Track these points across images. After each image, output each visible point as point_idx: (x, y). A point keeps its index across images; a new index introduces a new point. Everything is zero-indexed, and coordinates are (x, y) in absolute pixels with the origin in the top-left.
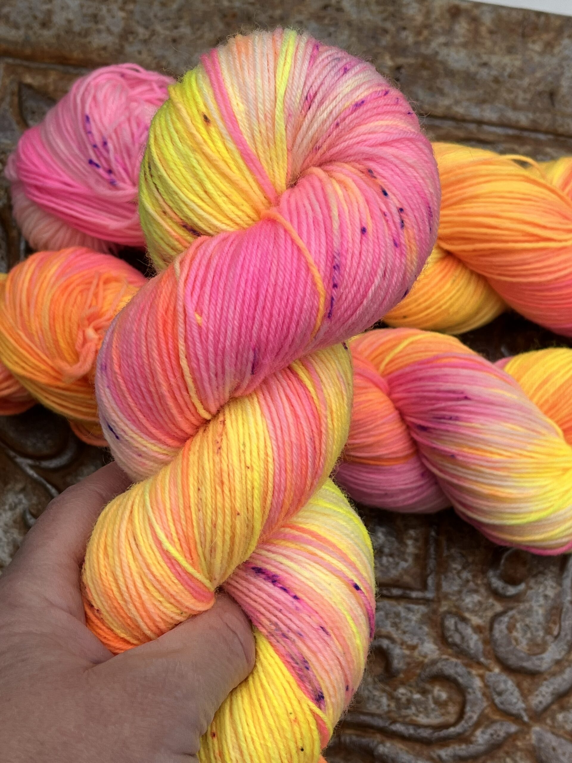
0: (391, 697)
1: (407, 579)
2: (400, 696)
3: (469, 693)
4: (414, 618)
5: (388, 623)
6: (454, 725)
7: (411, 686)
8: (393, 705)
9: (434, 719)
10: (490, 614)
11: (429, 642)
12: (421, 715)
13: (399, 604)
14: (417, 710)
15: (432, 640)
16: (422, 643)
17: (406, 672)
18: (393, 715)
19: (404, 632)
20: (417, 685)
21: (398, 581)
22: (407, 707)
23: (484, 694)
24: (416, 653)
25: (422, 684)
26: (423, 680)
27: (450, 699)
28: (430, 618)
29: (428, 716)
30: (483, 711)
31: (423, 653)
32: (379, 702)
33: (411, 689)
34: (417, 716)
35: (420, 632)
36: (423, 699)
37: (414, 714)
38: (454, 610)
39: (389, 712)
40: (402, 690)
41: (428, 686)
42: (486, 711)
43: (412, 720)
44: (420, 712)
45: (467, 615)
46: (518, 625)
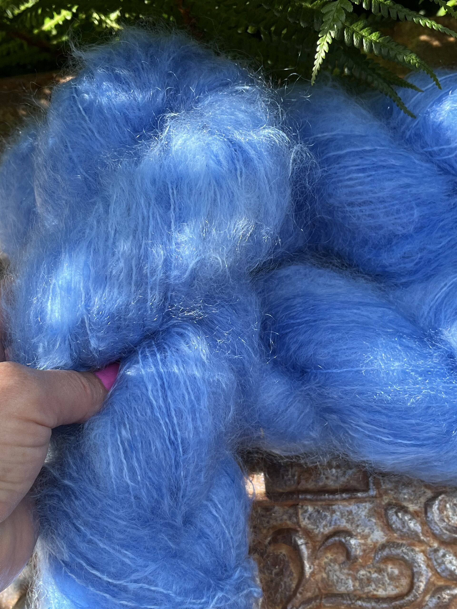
0: (355, 579)
1: (353, 483)
2: (362, 577)
3: (416, 567)
4: (364, 513)
5: (344, 521)
6: (407, 594)
7: (369, 568)
8: (357, 584)
9: (391, 591)
10: (423, 500)
11: (378, 531)
12: (380, 590)
13: (350, 504)
14: (376, 586)
15: (380, 529)
16: (373, 532)
17: (362, 557)
18: (359, 592)
19: (358, 526)
20: (374, 566)
21: (347, 486)
22: (369, 585)
23: (428, 566)
24: (369, 541)
25: (377, 565)
26: (378, 562)
27: (401, 573)
28: (375, 511)
29: (385, 590)
30: (429, 580)
31: (374, 541)
32: (345, 583)
33: (368, 570)
34: (377, 591)
35: (369, 523)
36: (380, 577)
37: (374, 590)
38: (394, 502)
39: (355, 590)
40: (362, 572)
41: (382, 566)
42: (432, 580)
43: (374, 595)
44: (380, 587)
45: (405, 504)
46: (448, 506)
